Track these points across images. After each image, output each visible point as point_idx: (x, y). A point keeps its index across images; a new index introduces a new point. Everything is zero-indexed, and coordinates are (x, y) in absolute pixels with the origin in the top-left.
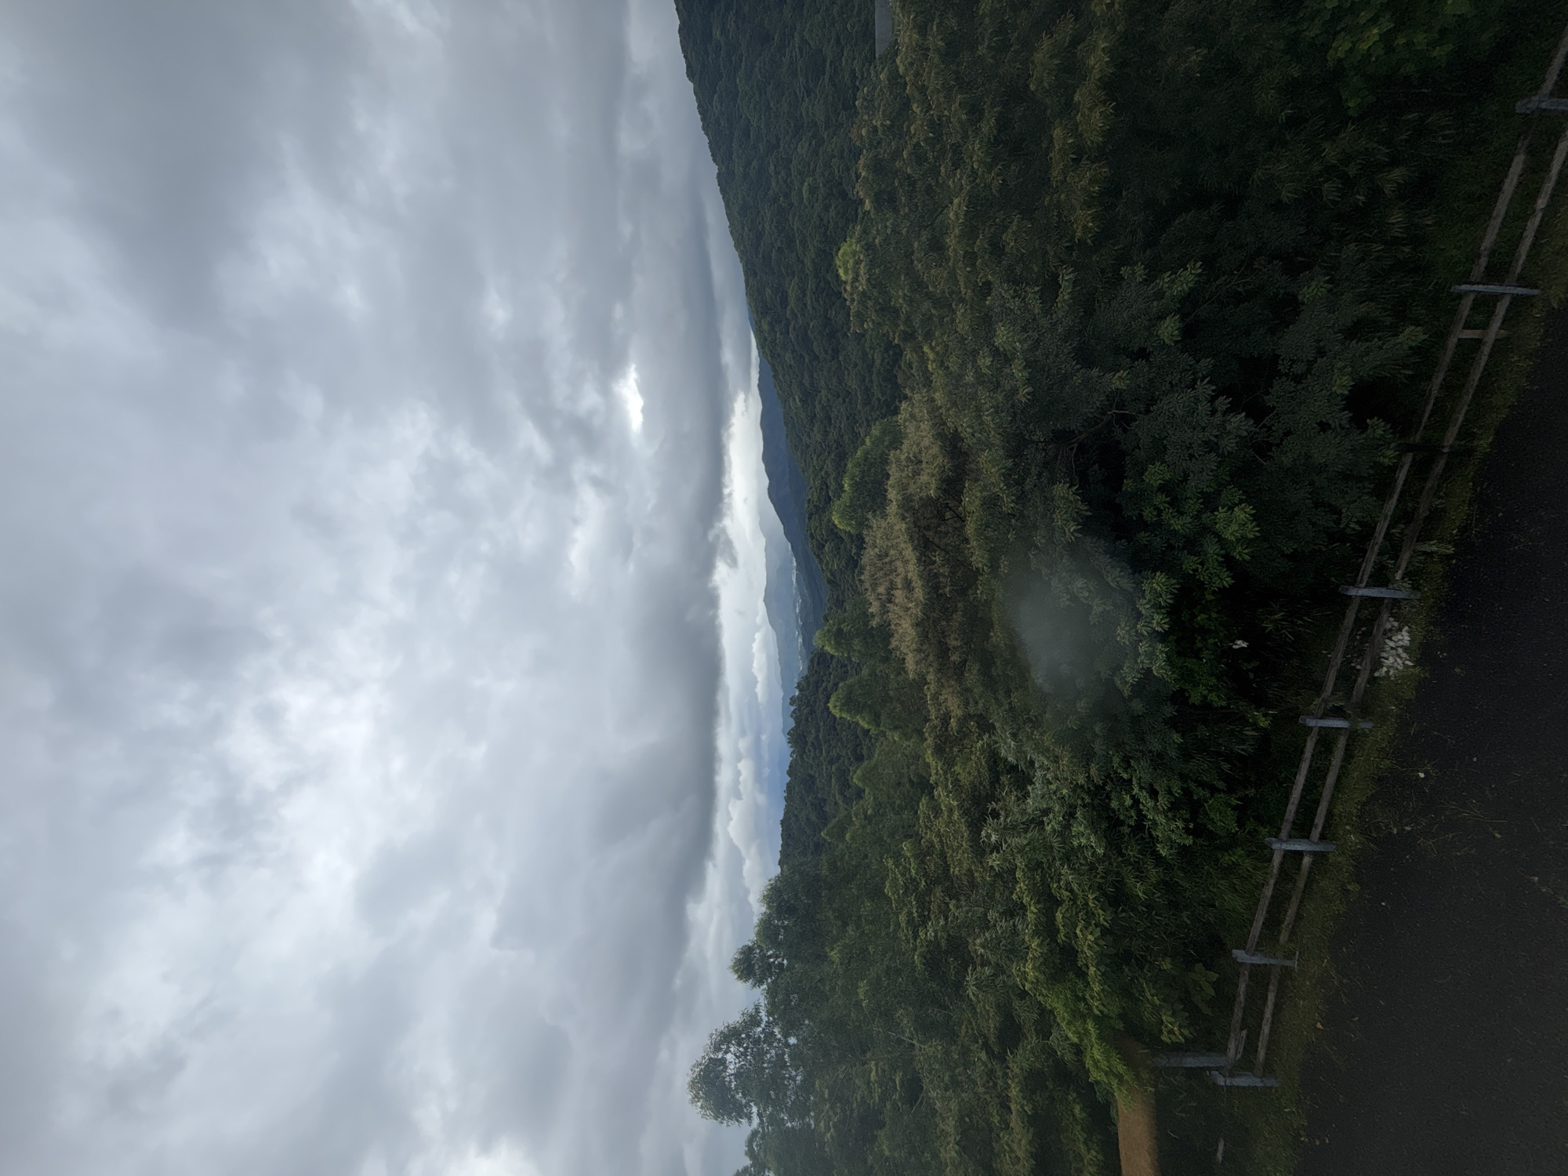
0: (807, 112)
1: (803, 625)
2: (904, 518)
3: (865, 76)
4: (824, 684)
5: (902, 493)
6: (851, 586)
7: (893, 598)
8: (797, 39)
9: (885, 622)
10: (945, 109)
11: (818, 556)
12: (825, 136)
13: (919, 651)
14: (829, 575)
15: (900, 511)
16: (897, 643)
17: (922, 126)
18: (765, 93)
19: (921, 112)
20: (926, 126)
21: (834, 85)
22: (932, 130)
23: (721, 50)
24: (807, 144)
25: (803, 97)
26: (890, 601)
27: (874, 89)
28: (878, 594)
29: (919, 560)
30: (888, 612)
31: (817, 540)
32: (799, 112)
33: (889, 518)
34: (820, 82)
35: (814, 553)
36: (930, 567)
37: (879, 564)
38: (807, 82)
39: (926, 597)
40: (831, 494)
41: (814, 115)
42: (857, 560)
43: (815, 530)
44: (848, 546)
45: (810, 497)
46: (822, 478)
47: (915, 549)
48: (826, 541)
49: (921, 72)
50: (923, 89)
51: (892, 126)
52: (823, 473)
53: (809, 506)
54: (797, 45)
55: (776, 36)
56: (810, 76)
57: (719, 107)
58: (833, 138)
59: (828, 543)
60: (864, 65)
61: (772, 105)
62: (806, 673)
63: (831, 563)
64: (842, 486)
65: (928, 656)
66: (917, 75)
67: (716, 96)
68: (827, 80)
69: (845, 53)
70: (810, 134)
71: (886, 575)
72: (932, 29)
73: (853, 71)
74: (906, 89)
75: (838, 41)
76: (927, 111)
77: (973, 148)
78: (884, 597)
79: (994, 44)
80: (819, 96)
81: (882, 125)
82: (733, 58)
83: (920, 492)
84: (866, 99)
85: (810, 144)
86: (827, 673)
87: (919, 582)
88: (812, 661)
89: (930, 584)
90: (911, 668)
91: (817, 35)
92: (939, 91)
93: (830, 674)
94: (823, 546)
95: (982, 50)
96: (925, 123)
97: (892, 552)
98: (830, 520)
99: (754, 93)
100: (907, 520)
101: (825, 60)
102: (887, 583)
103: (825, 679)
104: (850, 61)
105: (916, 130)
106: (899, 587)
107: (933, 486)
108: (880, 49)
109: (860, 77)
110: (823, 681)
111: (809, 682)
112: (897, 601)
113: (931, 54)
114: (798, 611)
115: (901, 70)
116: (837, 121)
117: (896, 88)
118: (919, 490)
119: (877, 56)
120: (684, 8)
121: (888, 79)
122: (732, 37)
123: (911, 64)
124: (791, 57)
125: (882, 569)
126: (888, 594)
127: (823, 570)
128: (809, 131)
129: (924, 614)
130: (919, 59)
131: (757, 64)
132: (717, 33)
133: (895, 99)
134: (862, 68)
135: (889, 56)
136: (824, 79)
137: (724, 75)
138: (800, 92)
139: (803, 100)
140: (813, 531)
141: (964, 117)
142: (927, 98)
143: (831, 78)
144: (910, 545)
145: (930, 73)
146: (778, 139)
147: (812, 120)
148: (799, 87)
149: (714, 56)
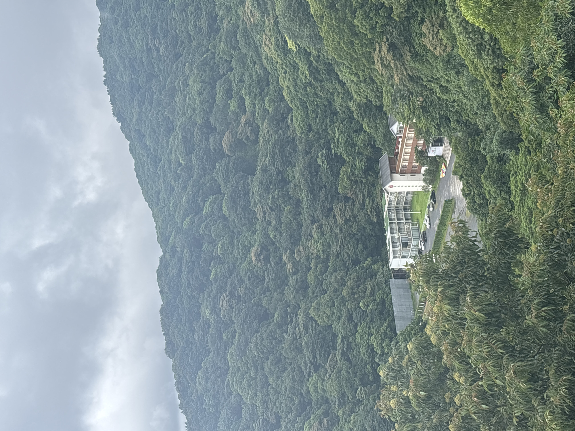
0: (316, 388)
3: (386, 351)
8: (301, 318)
10: (496, 378)
12: (340, 413)
17: (470, 396)
18: (263, 369)
19: (466, 381)
20: (476, 396)
21: (348, 360)
22: (485, 401)
23: (209, 327)
24: (317, 423)
25: (310, 372)
27: (402, 358)
32: (305, 388)
34: (330, 357)
38: (314, 357)
41: (324, 391)
49: (459, 341)
50: (463, 358)
51: (429, 397)
54: (301, 322)
55: (276, 316)
56: (318, 352)
57: (203, 383)
58: (350, 416)
60: (383, 340)
61: (270, 381)
66: (455, 344)
67: (200, 373)
68: (338, 356)
69: (359, 329)
70: (320, 412)
72: (465, 300)
73: (370, 347)
74: (442, 358)
75: (350, 319)
76: (474, 381)
77: (544, 420)
79: (543, 314)
80: (330, 371)
81: (415, 396)
82: (224, 335)
84: (393, 369)
85: (320, 423)
91: (325, 313)
92: (485, 360)
95: (530, 319)
96: (473, 394)
99: (248, 369)
101: (335, 336)
104: (365, 337)
105: (462, 401)
108: (400, 326)
109: (379, 352)
113: (468, 324)
115: (433, 339)
116: (354, 397)
117: (428, 358)
119: (398, 332)
120: (169, 290)
121: (417, 348)
122: (224, 316)
123: (445, 333)
124: (293, 333)
128: (319, 409)
130: (455, 329)
131: (253, 340)
132: (206, 313)
133: (430, 369)
134: (381, 344)
135: (413, 332)
136: (335, 354)
137: (212, 350)
138: (306, 367)
139: (310, 375)
141: (523, 386)
142: (471, 367)
143: (343, 354)
145: (471, 341)
146: (278, 418)
147: (322, 397)
148: (305, 363)
149: (201, 332)
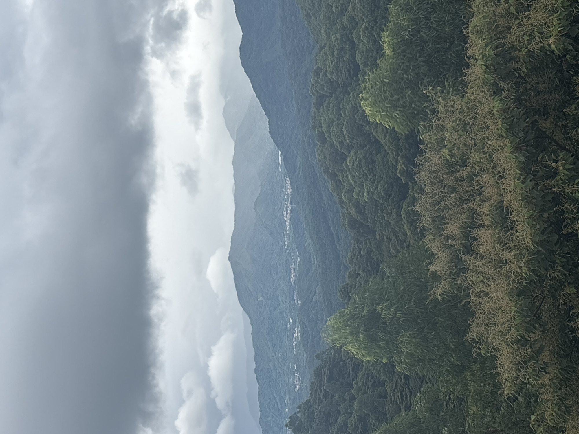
1: (303, 304)
2: (497, 91)
4: (340, 419)
5: (495, 43)
6: (395, 233)
7: (475, 243)
9: (459, 289)
11: (333, 176)
13: (522, 342)
14: (353, 211)
15: (491, 78)
16: (482, 329)
26: (469, 250)
28: (447, 238)
29: (525, 169)
30: (465, 270)
31: (332, 145)
33: (469, 91)
35: (327, 170)
36: (547, 182)
37: (449, 181)
39: (537, 239)
40: (359, 60)
42: (407, 185)
43: (329, 127)
44: (391, 158)
45: (319, 64)
46: (344, 28)
47: (516, 149)
48: (349, 148)
52: (345, 20)
53: (317, 82)
59: (352, 153)
62: (306, 396)
63: (357, 189)
64: (380, 48)
65: (539, 352)
71: (463, 201)
78: (457, 244)
83: (530, 41)
86: (347, 396)
87: (524, 211)
88: (318, 373)
89: (546, 215)
90: (506, 375)
93: (353, 399)
94: (344, 158)
97: (475, 157)
98: (357, 109)
100: (504, 94)
102: (464, 216)
103: (341, 408)
106: (487, 223)
107: (554, 30)
110: (339, 412)
111: (313, 413)
112: (482, 249)
114: (293, 278)
118: (526, 38)
125: (454, 190)
126: (466, 236)
127: (342, 202)
129: (533, 271)
140: (324, 129)
144: (507, 141)
